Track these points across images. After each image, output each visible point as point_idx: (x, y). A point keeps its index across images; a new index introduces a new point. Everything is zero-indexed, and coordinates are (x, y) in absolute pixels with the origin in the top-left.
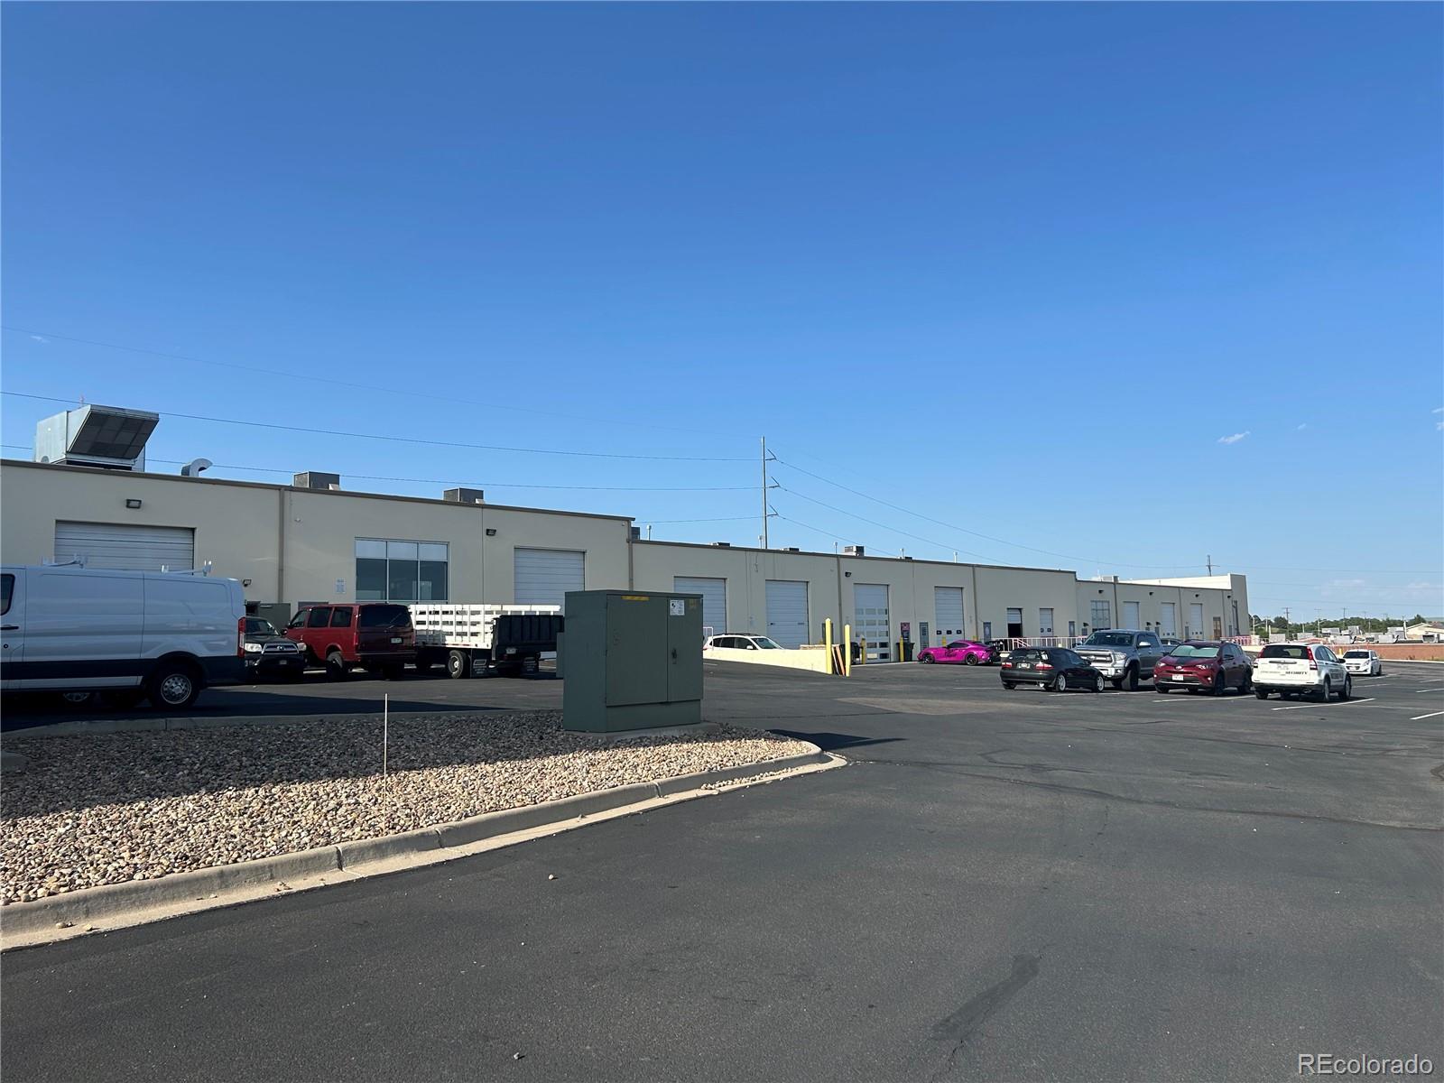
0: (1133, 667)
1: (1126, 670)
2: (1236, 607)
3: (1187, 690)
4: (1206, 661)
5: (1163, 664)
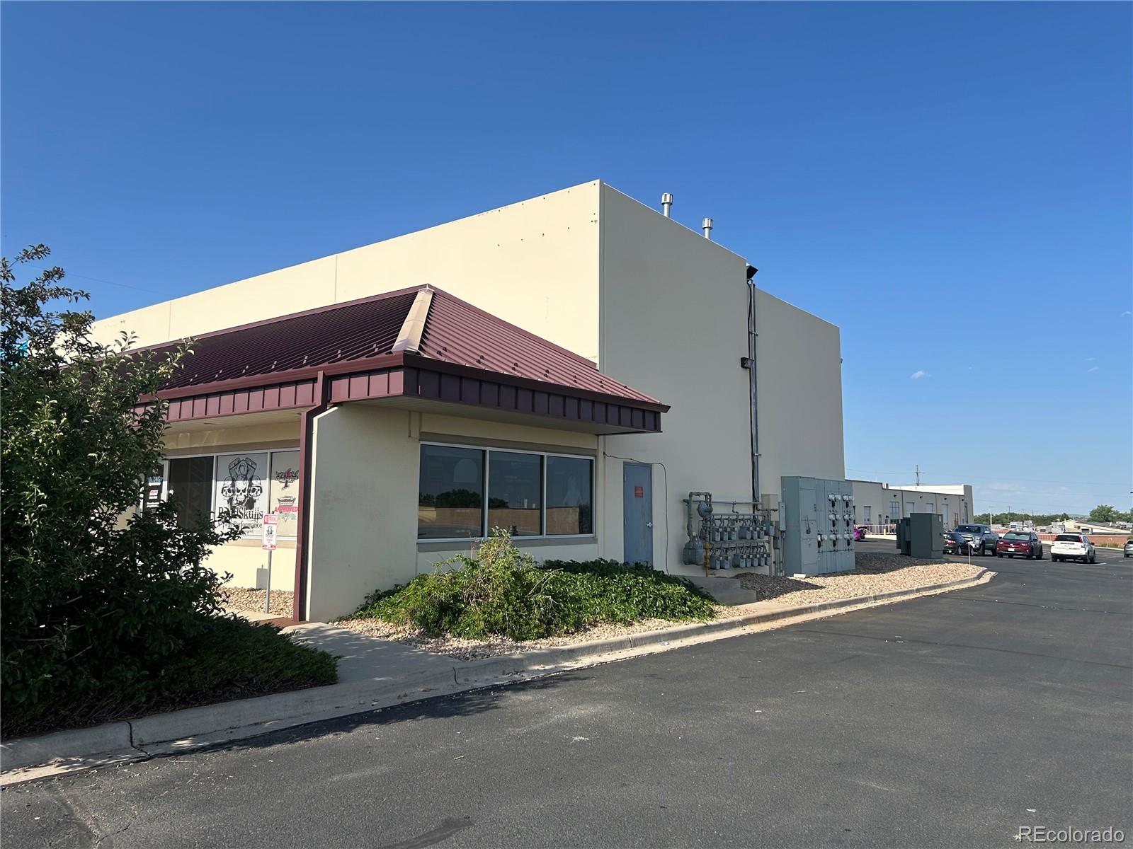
0: (983, 543)
2: (966, 507)
3: (1014, 556)
4: (1025, 542)
5: (1002, 543)
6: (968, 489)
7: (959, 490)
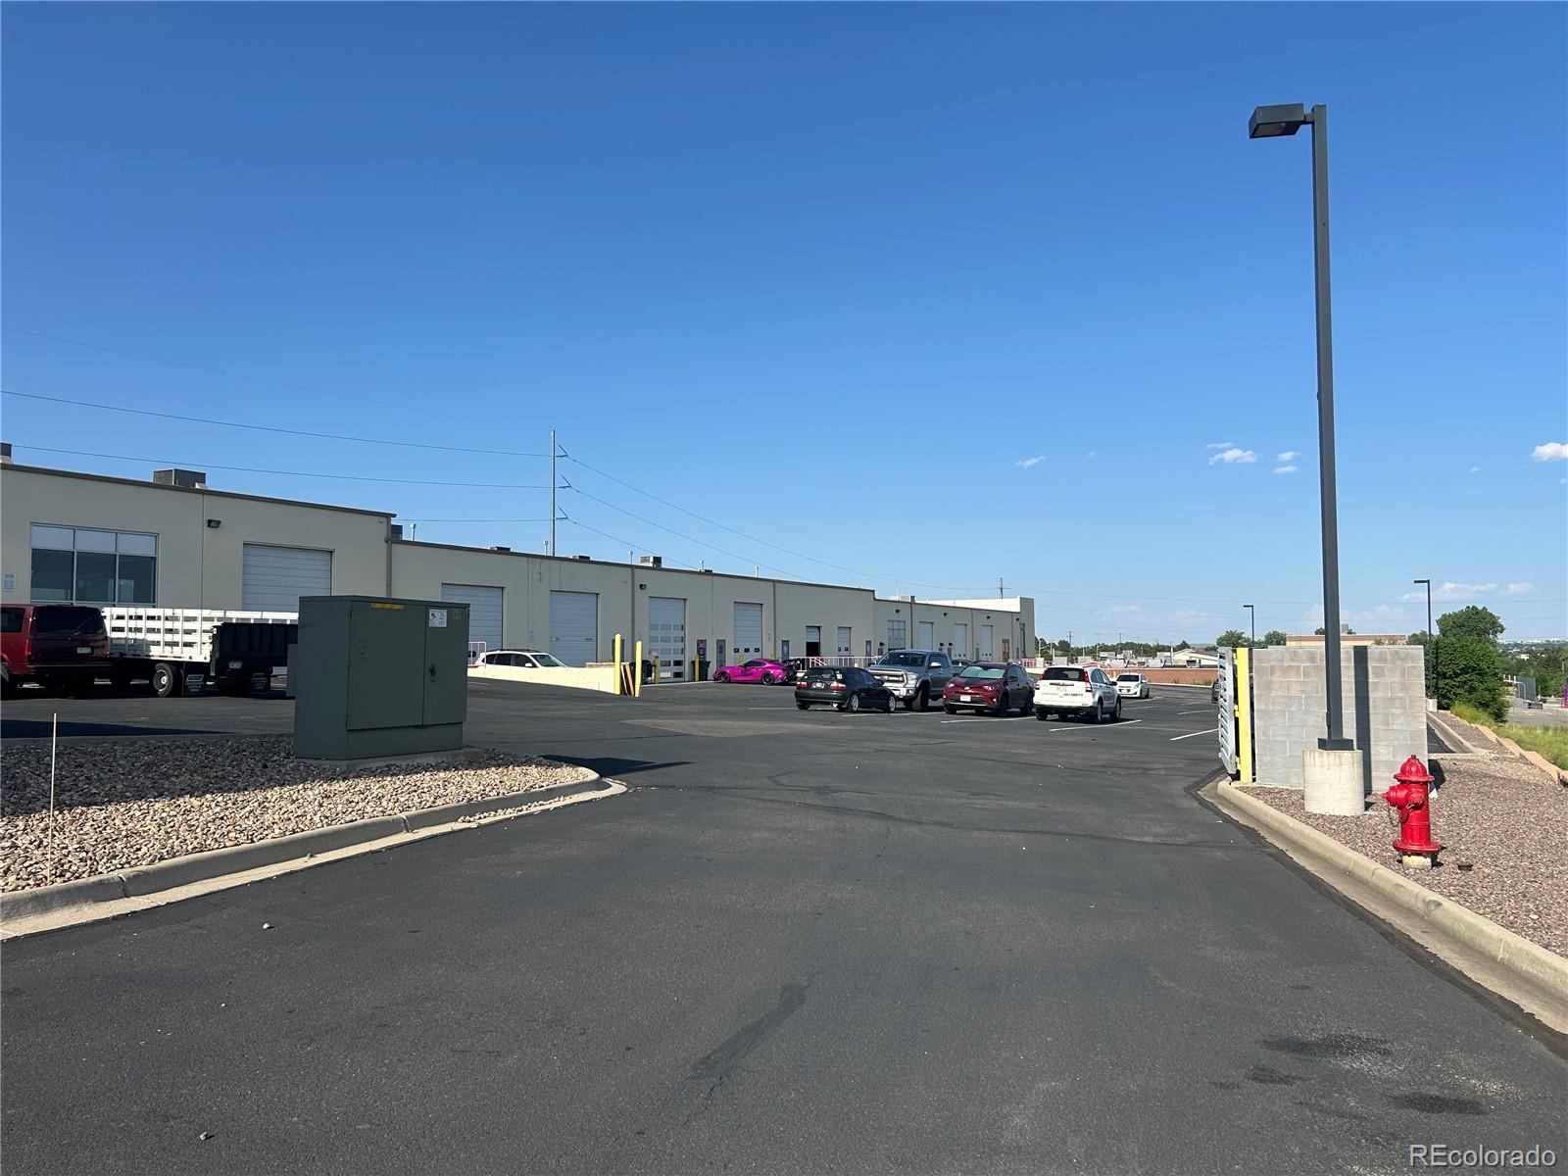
0: (924, 687)
1: (917, 690)
2: (1023, 630)
3: (974, 711)
4: (992, 682)
5: (952, 685)
6: (1027, 604)
7: (1013, 605)
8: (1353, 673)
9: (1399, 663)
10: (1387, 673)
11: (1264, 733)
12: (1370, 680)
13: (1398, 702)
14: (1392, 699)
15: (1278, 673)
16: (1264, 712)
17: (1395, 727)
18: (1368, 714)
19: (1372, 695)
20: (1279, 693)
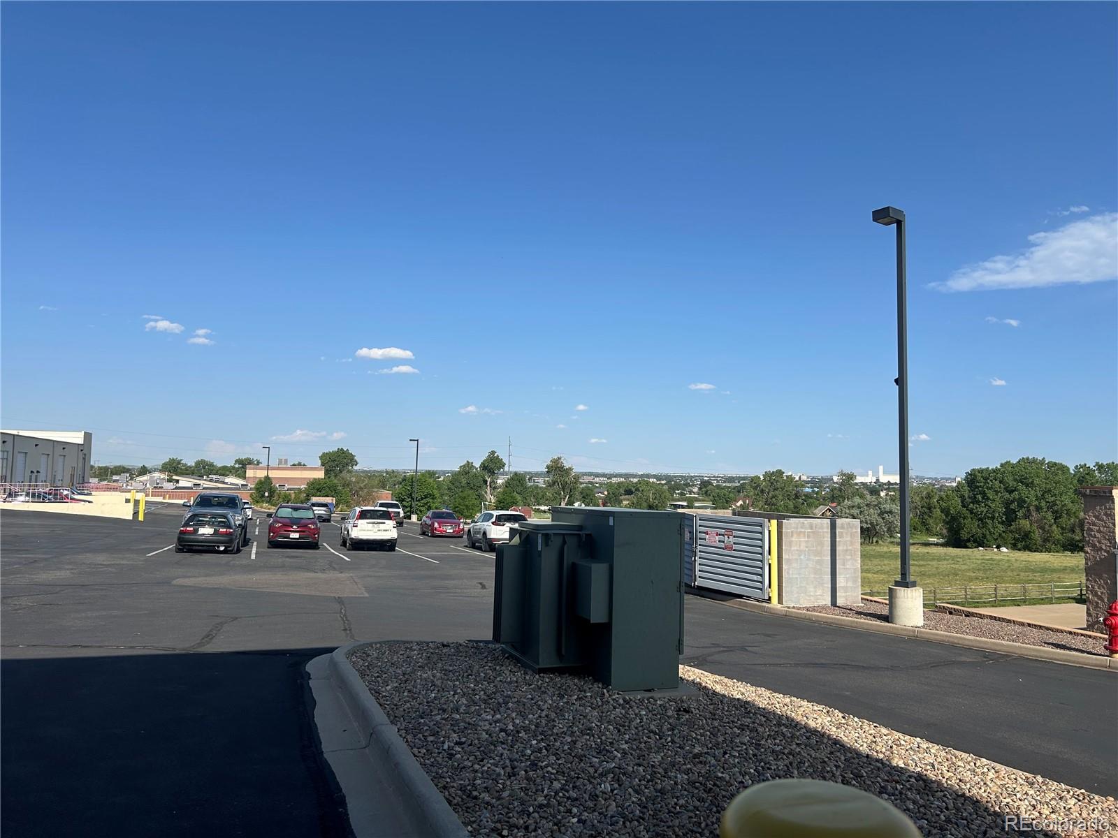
2: (84, 459)
4: (311, 521)
5: (279, 525)
6: (88, 437)
7: (78, 438)
8: (829, 536)
9: (850, 529)
10: (845, 535)
11: (788, 573)
12: (837, 540)
13: (849, 552)
14: (847, 550)
15: (795, 536)
16: (788, 560)
17: (848, 567)
18: (836, 559)
19: (837, 548)
20: (795, 548)
